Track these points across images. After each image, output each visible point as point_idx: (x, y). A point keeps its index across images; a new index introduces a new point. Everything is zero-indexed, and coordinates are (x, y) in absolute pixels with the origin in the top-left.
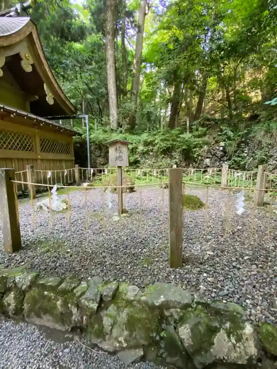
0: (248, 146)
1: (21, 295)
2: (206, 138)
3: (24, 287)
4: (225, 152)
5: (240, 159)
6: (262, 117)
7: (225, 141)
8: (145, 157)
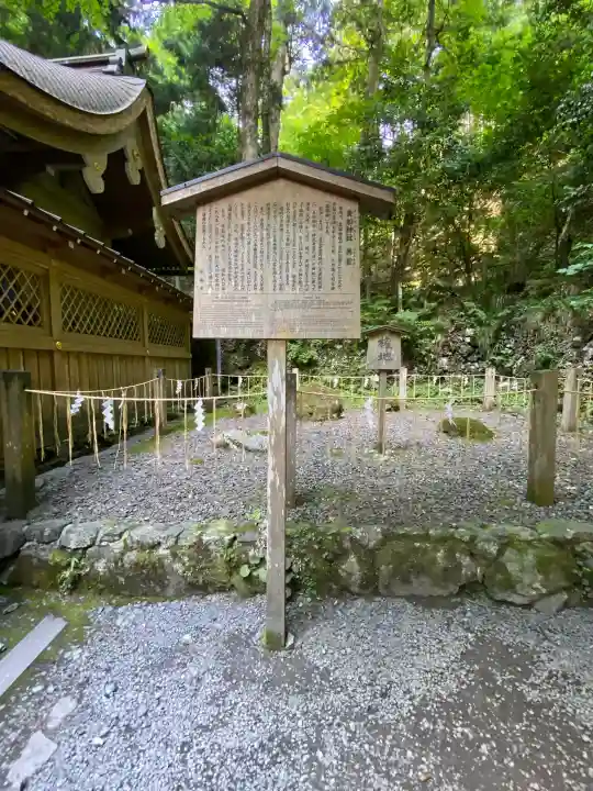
0: (513, 336)
1: (369, 556)
2: (438, 321)
3: (372, 544)
4: (475, 347)
5: (500, 358)
6: (532, 288)
7: (472, 326)
8: (327, 354)
